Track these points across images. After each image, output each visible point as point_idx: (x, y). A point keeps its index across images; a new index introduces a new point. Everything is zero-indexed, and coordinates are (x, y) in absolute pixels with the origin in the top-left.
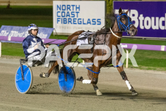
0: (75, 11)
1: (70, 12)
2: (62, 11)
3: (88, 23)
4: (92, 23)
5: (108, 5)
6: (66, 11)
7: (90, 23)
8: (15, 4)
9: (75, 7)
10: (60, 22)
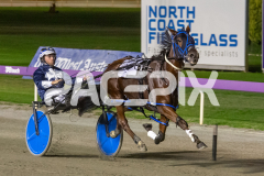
0: (185, 18)
1: (175, 21)
2: (158, 18)
3: (211, 42)
4: (219, 42)
5: (251, 7)
6: (167, 19)
7: (215, 43)
8: (66, 5)
9: (185, 11)
10: (154, 41)
